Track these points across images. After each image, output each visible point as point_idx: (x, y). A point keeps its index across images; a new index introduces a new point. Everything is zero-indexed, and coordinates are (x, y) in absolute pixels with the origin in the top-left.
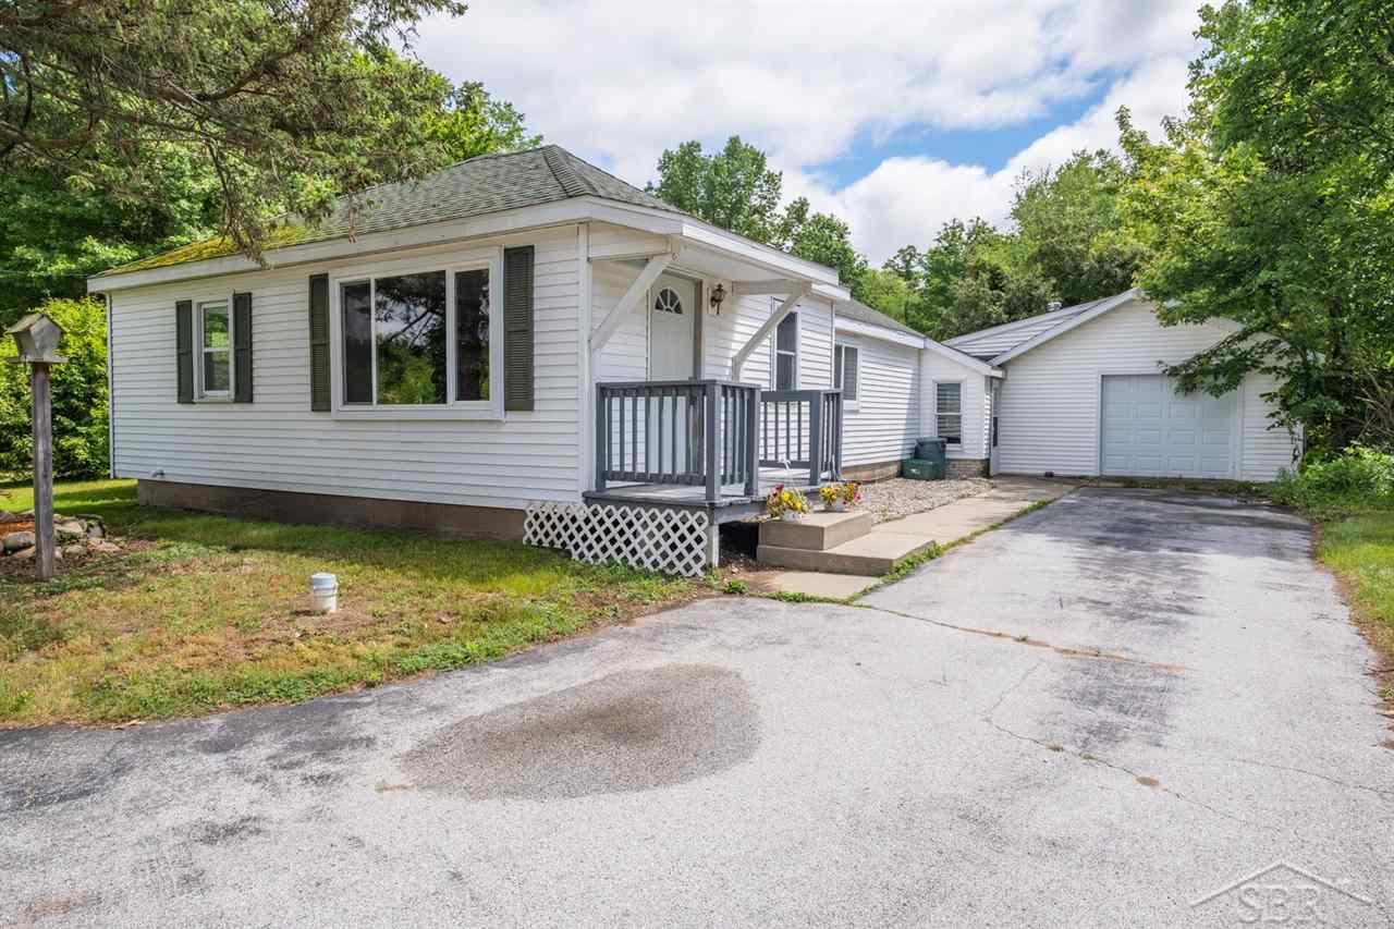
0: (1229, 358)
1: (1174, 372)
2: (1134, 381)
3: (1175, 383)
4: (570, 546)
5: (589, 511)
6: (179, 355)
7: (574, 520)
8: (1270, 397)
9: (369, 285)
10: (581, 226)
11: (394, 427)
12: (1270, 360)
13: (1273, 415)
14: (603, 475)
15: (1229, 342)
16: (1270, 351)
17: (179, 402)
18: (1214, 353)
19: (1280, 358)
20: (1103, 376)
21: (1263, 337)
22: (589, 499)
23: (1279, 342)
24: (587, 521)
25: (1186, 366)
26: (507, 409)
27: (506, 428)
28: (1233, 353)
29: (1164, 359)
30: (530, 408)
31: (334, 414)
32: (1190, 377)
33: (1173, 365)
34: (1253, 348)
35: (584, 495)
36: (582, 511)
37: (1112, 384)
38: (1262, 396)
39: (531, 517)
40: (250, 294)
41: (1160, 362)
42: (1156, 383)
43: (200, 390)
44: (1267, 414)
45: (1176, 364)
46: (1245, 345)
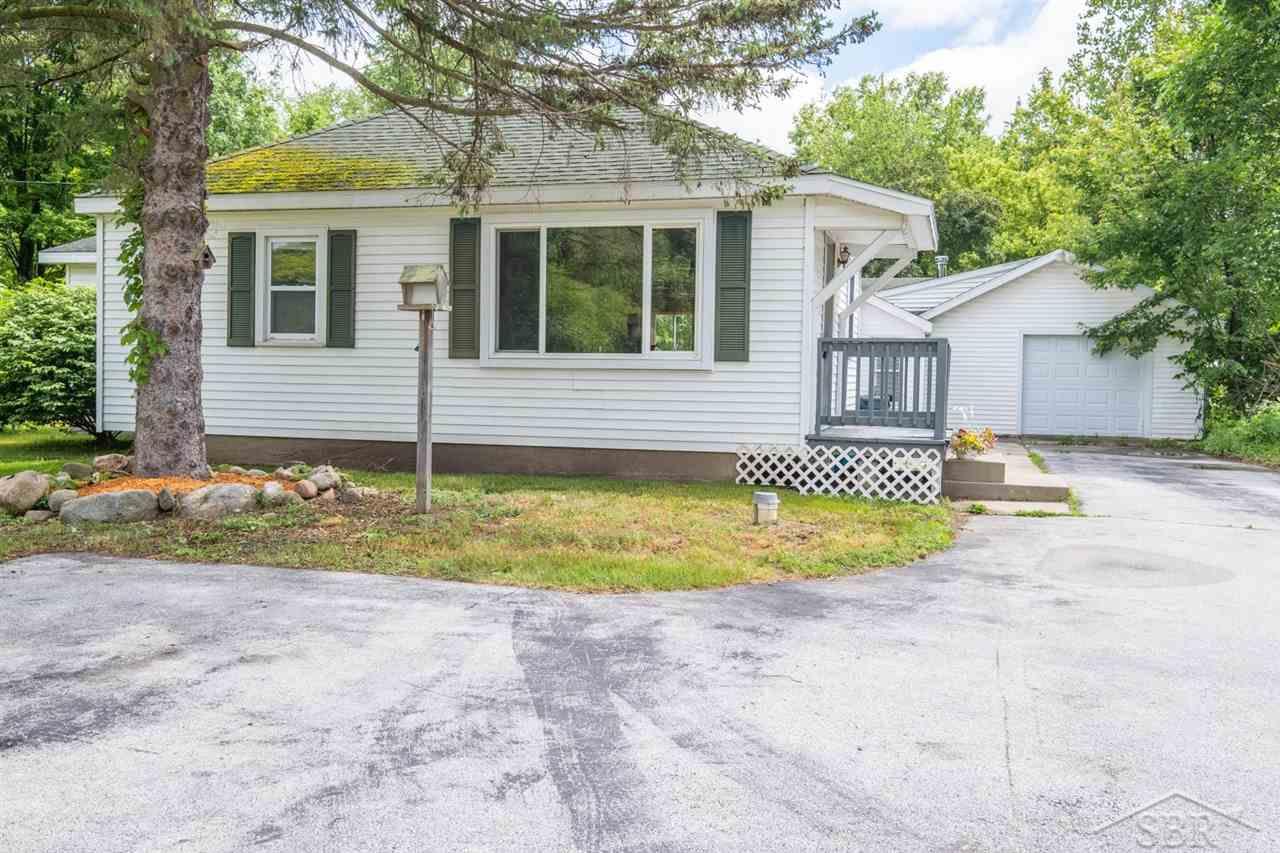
0: (1143, 321)
1: (1093, 334)
2: (1053, 340)
3: (1093, 344)
4: (796, 483)
5: (813, 453)
6: (232, 294)
7: (797, 460)
8: (1179, 359)
9: (538, 233)
10: (808, 199)
11: (565, 375)
12: (1180, 325)
13: (1178, 376)
14: (823, 419)
15: (1142, 307)
16: (1181, 315)
17: (228, 345)
18: (1130, 316)
19: (1189, 323)
20: (1025, 336)
21: (1173, 303)
22: (811, 441)
23: (1188, 308)
24: (812, 460)
25: (1105, 327)
26: (718, 358)
27: (713, 377)
28: (1147, 317)
29: (1082, 321)
30: (745, 359)
31: (483, 361)
32: (1105, 340)
33: (1093, 326)
34: (1165, 313)
35: (806, 438)
36: (804, 452)
37: (1033, 343)
38: (1170, 358)
39: (744, 459)
40: (355, 231)
41: (1080, 324)
42: (1073, 344)
43: (265, 332)
44: (1173, 375)
45: (1095, 326)
46: (1157, 311)
